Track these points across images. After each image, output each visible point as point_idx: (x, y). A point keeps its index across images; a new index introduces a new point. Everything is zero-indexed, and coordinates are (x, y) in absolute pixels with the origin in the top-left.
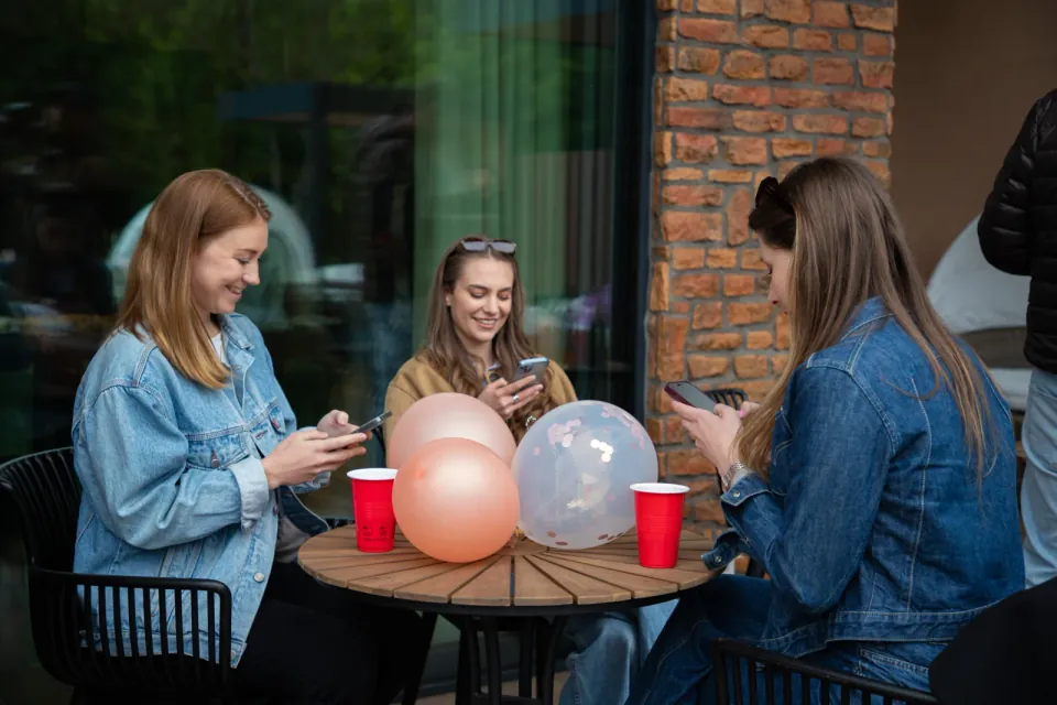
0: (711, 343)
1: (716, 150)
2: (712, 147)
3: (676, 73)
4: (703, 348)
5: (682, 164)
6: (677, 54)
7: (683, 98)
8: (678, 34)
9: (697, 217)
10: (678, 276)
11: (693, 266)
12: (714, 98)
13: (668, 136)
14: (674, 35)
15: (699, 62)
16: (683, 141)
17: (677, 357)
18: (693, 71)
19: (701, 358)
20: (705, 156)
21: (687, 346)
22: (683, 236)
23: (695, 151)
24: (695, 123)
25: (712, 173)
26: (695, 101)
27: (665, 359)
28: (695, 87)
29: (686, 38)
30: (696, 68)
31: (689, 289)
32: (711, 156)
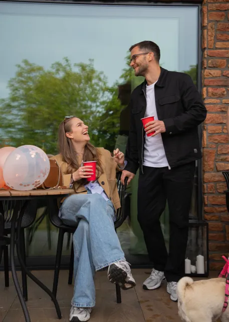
0: (226, 158)
1: (225, 93)
2: (224, 92)
3: (207, 68)
4: (222, 160)
5: (210, 98)
6: (207, 62)
7: (211, 76)
8: (208, 55)
9: (217, 115)
10: (211, 135)
11: (217, 132)
12: (223, 76)
13: (205, 89)
14: (206, 56)
15: (215, 64)
16: (210, 90)
17: (211, 163)
18: (214, 67)
19: (222, 164)
20: (220, 94)
21: (215, 159)
22: (212, 122)
23: (215, 93)
24: (216, 84)
25: (224, 101)
26: (216, 77)
27: (205, 163)
28: (216, 72)
29: (211, 57)
30: (215, 65)
31: (216, 140)
32: (223, 95)
